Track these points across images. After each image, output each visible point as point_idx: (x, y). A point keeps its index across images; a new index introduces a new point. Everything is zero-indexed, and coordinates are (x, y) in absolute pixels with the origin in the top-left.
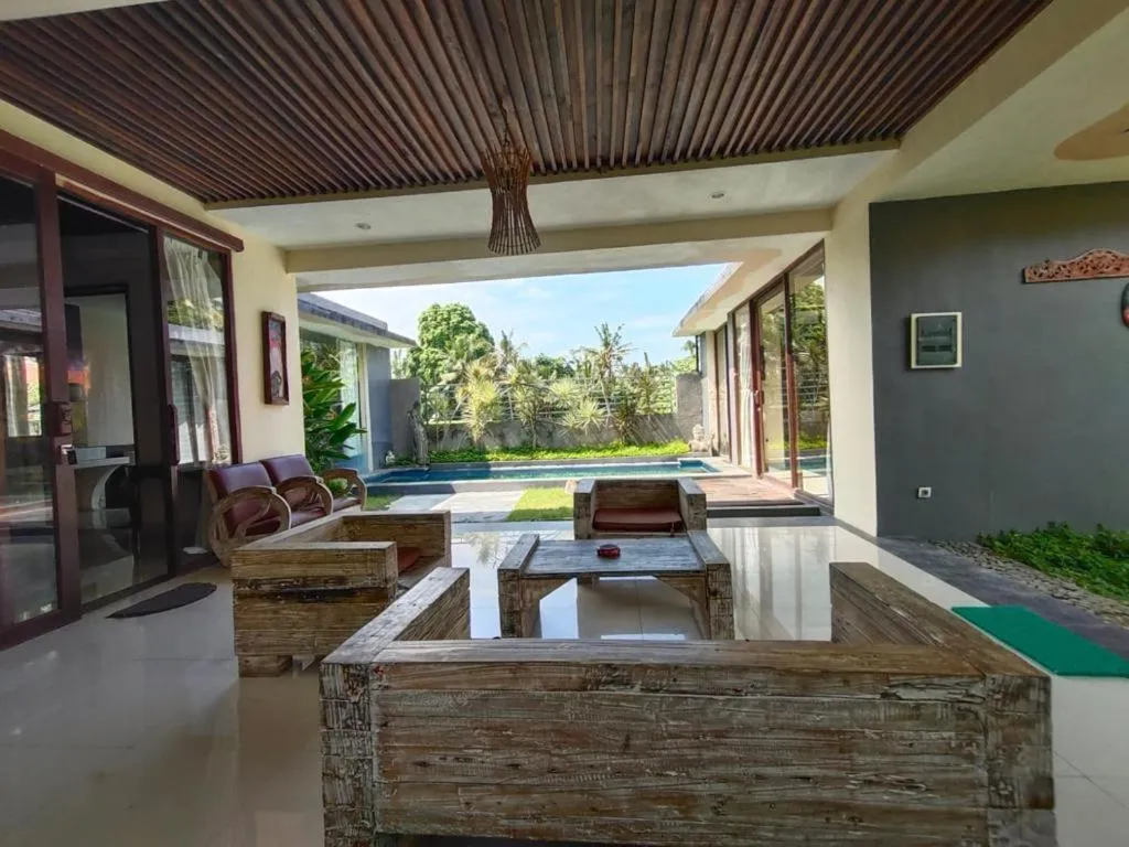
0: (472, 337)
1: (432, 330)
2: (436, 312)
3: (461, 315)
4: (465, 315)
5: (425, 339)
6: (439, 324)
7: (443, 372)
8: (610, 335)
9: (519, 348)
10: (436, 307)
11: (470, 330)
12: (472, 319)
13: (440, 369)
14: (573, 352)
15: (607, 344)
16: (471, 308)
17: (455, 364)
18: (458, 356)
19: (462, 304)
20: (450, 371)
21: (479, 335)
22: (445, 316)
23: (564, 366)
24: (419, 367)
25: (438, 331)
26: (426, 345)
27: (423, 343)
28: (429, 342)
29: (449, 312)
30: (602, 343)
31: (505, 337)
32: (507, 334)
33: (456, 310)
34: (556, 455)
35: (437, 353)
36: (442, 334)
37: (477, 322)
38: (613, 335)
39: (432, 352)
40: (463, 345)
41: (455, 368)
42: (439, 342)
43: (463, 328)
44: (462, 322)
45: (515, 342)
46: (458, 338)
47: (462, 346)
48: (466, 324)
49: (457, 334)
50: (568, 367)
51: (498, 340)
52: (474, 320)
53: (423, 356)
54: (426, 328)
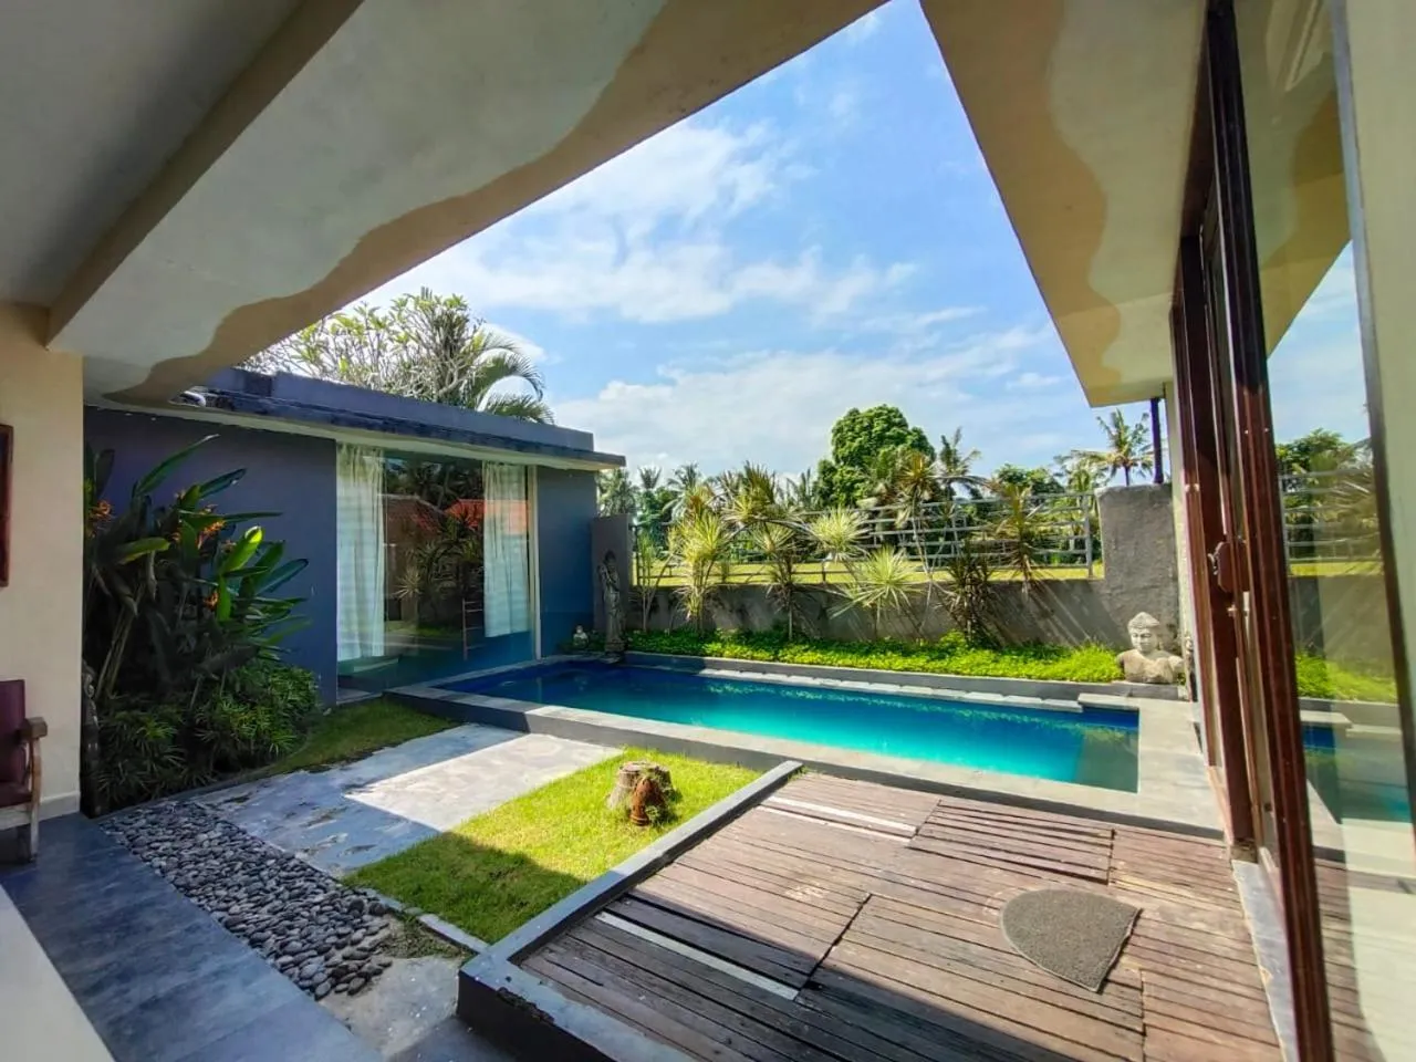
0: (900, 449)
1: (848, 443)
2: (854, 420)
3: (888, 421)
4: (892, 419)
5: (840, 456)
6: (859, 435)
7: (861, 497)
8: (1126, 428)
9: (968, 459)
10: (854, 413)
11: (900, 439)
12: (903, 424)
13: (858, 494)
14: (1061, 460)
15: (1119, 443)
16: (901, 411)
17: (876, 485)
18: (881, 475)
19: (890, 406)
20: (870, 495)
21: (913, 446)
22: (866, 424)
23: (1047, 481)
24: (832, 492)
25: (856, 444)
26: (842, 463)
27: (838, 461)
28: (845, 459)
29: (871, 419)
30: (1112, 442)
31: (947, 445)
32: (950, 440)
33: (879, 415)
34: (818, 656)
35: (853, 472)
36: (861, 447)
37: (910, 428)
38: (1133, 429)
39: (848, 472)
40: (889, 461)
41: (877, 489)
42: (855, 458)
43: (890, 437)
44: (888, 429)
45: (962, 450)
46: (882, 451)
47: (885, 462)
48: (894, 431)
49: (881, 445)
50: (1053, 483)
51: (939, 448)
52: (906, 425)
53: (837, 477)
54: (840, 442)
